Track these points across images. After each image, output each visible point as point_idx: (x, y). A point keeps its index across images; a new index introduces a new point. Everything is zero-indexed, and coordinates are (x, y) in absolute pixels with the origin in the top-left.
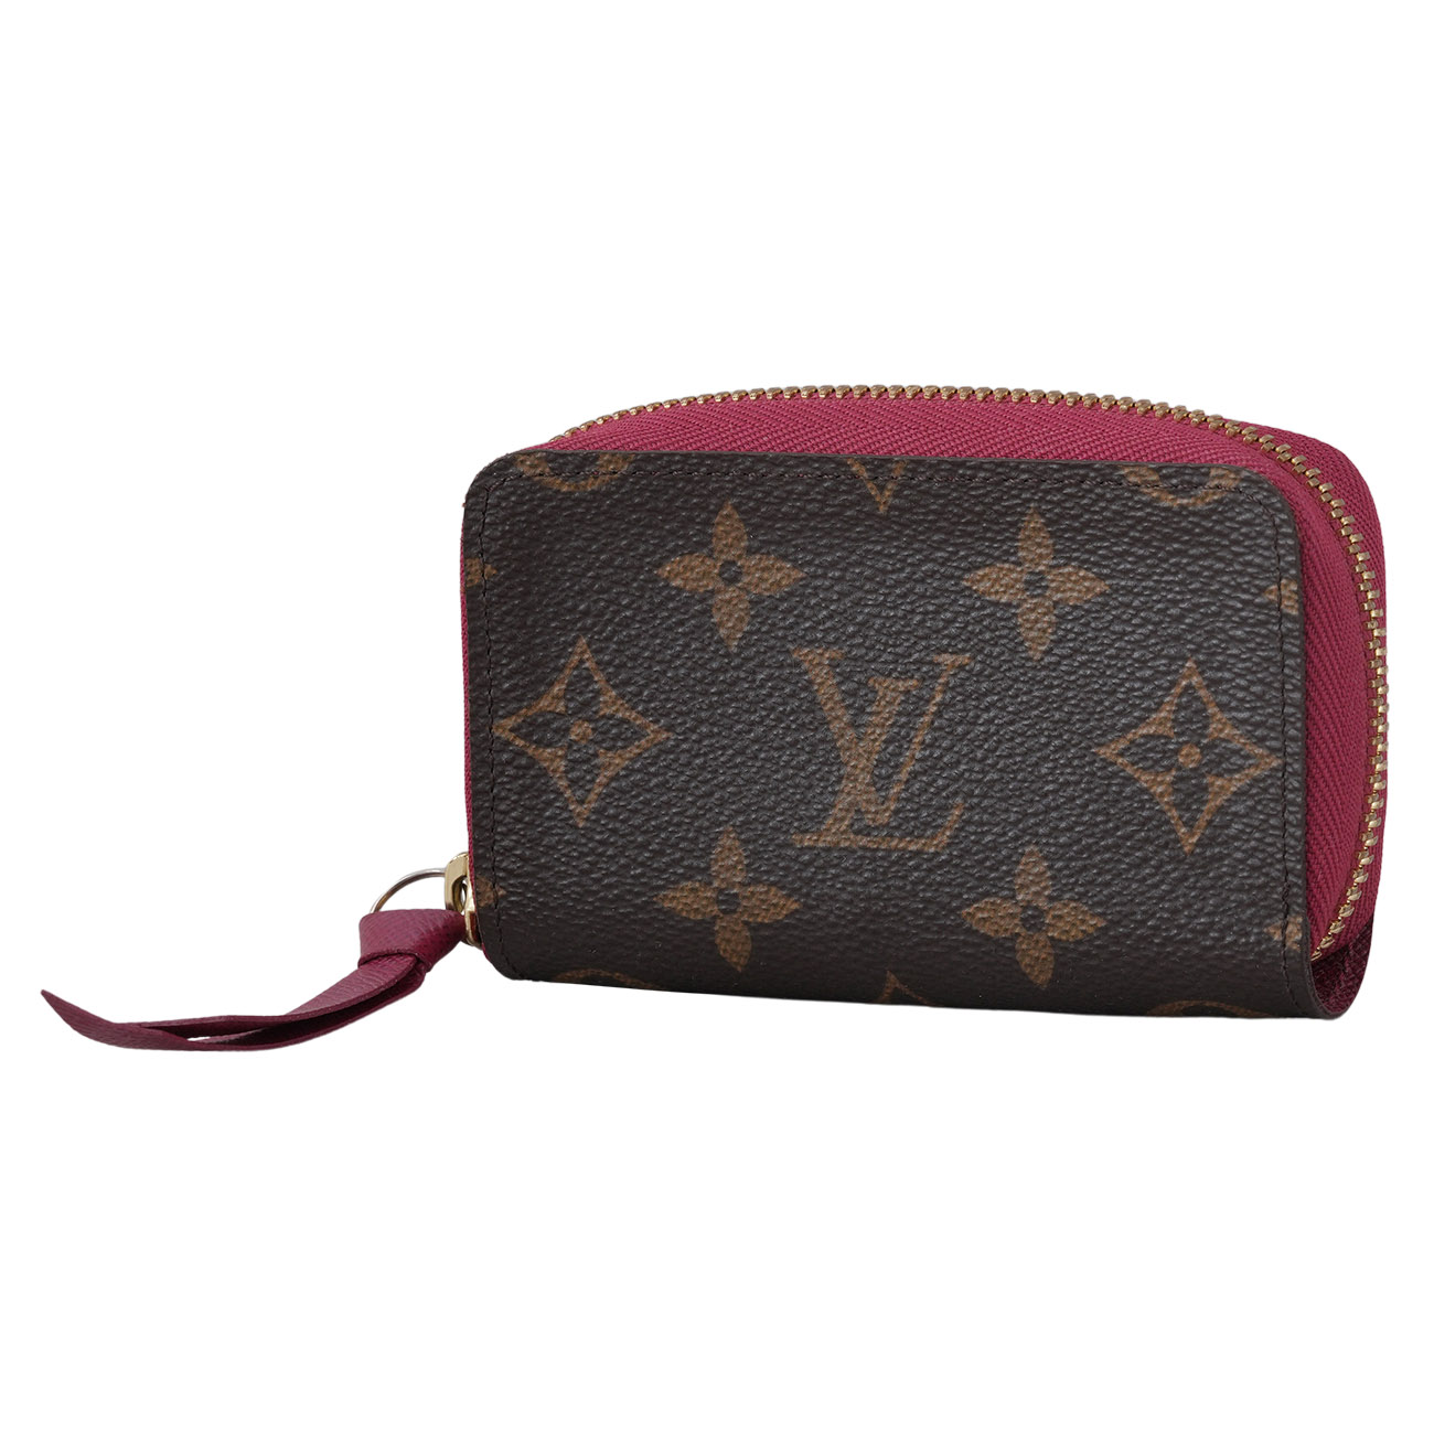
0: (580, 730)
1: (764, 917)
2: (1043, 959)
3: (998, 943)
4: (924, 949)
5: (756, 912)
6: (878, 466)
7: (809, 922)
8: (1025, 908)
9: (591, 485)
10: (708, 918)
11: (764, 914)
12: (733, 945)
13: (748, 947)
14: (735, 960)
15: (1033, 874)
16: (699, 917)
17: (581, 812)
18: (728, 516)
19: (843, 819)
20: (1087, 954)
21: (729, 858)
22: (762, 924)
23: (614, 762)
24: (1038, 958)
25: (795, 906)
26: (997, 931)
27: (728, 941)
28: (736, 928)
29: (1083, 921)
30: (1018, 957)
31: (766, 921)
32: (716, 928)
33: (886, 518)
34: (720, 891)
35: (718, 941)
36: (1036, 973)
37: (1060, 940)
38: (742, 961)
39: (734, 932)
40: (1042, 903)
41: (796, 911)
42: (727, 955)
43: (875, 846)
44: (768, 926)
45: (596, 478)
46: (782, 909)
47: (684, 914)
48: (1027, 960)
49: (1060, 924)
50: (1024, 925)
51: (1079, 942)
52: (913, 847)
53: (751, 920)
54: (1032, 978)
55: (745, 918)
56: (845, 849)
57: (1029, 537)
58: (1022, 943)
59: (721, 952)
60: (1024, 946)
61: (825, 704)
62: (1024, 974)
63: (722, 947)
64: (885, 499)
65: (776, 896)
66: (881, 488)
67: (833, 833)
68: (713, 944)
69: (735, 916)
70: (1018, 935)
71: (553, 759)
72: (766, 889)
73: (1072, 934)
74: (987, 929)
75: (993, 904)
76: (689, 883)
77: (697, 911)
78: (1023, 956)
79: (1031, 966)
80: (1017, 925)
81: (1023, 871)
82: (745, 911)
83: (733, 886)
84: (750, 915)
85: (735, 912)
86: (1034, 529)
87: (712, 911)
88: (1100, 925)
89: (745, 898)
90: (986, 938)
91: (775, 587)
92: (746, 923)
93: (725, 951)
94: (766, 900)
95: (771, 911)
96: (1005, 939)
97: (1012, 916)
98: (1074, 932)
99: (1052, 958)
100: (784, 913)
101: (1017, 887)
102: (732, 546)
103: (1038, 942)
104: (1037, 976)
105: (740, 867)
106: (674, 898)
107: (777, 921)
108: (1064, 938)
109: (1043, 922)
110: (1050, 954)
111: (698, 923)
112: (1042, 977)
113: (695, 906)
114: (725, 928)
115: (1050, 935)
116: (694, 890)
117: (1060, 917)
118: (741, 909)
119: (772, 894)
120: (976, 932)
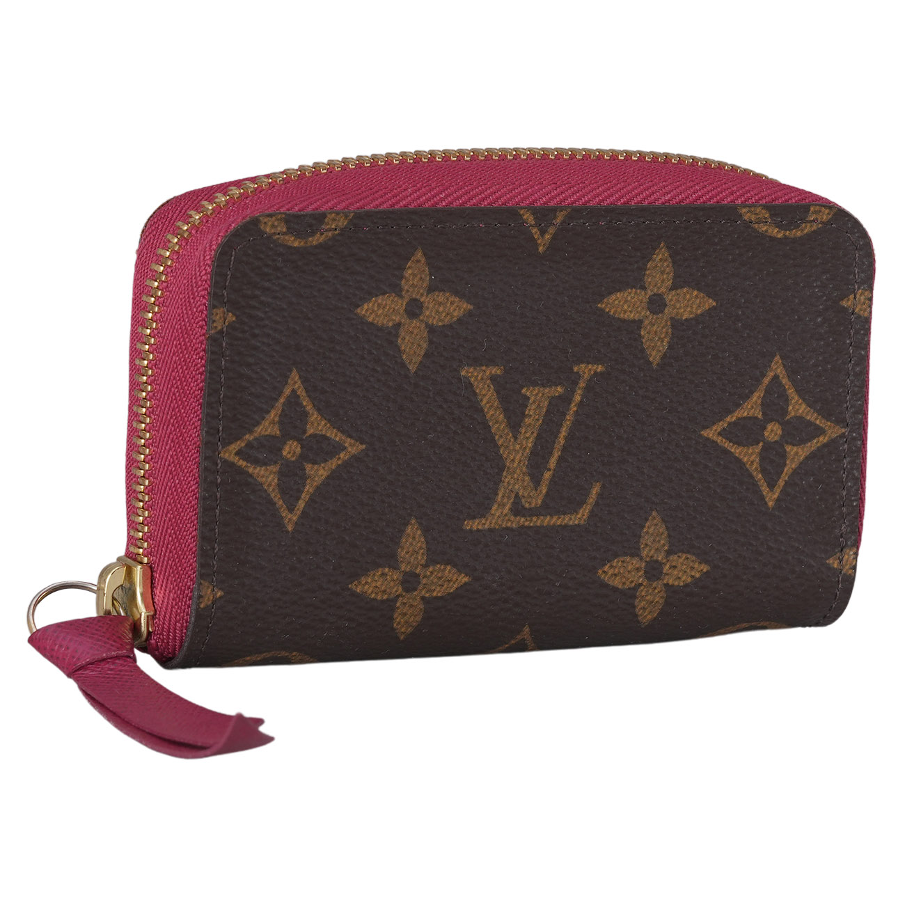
0: (291, 450)
1: (439, 591)
2: (656, 602)
3: (622, 592)
4: (563, 604)
5: (433, 588)
6: (544, 215)
7: (476, 592)
8: (647, 563)
9: (316, 240)
10: (392, 596)
11: (438, 588)
12: (406, 618)
13: (419, 619)
14: (403, 630)
15: (654, 534)
16: (385, 597)
17: (290, 519)
18: (418, 261)
20: (692, 594)
21: (413, 544)
22: (436, 598)
23: (318, 473)
24: (651, 602)
25: (466, 579)
26: (624, 584)
27: (405, 614)
28: (415, 604)
29: (692, 568)
30: (636, 602)
31: (439, 595)
32: (398, 605)
33: (544, 256)
34: (405, 573)
35: (395, 616)
36: (646, 614)
37: (673, 586)
38: (410, 630)
39: (411, 606)
40: (661, 557)
41: (465, 584)
42: (399, 627)
43: (531, 525)
44: (441, 598)
45: (322, 234)
46: (455, 583)
47: (373, 596)
48: (642, 604)
49: (676, 573)
50: (646, 577)
51: (686, 585)
52: (560, 522)
53: (427, 595)
54: (640, 618)
55: (423, 593)
56: (507, 529)
57: (656, 267)
58: (642, 591)
59: (395, 625)
60: (643, 593)
61: (488, 411)
62: (636, 616)
63: (398, 620)
64: (543, 242)
65: (449, 571)
66: (543, 232)
67: (499, 516)
68: (391, 619)
69: (415, 593)
70: (641, 585)
71: (267, 476)
72: (442, 567)
73: (683, 579)
74: (617, 583)
75: (623, 562)
76: (380, 569)
77: (384, 591)
78: (640, 601)
79: (644, 609)
80: (640, 577)
81: (647, 532)
82: (424, 588)
83: (416, 568)
84: (428, 591)
85: (415, 589)
86: (661, 259)
87: (396, 591)
88: (705, 570)
89: (425, 576)
90: (615, 589)
91: (448, 318)
92: (423, 598)
93: (399, 623)
94: (442, 577)
95: (445, 586)
96: (629, 589)
97: (638, 569)
98: (684, 578)
99: (662, 601)
100: (455, 586)
101: (642, 546)
102: (416, 286)
103: (655, 588)
104: (646, 616)
105: (422, 551)
106: (366, 583)
107: (449, 594)
108: (676, 583)
109: (662, 572)
110: (662, 597)
111: (383, 601)
112: (649, 617)
113: (383, 588)
114: (405, 604)
115: (665, 582)
116: (383, 574)
117: (675, 567)
118: (420, 587)
119: (447, 571)
120: (607, 586)
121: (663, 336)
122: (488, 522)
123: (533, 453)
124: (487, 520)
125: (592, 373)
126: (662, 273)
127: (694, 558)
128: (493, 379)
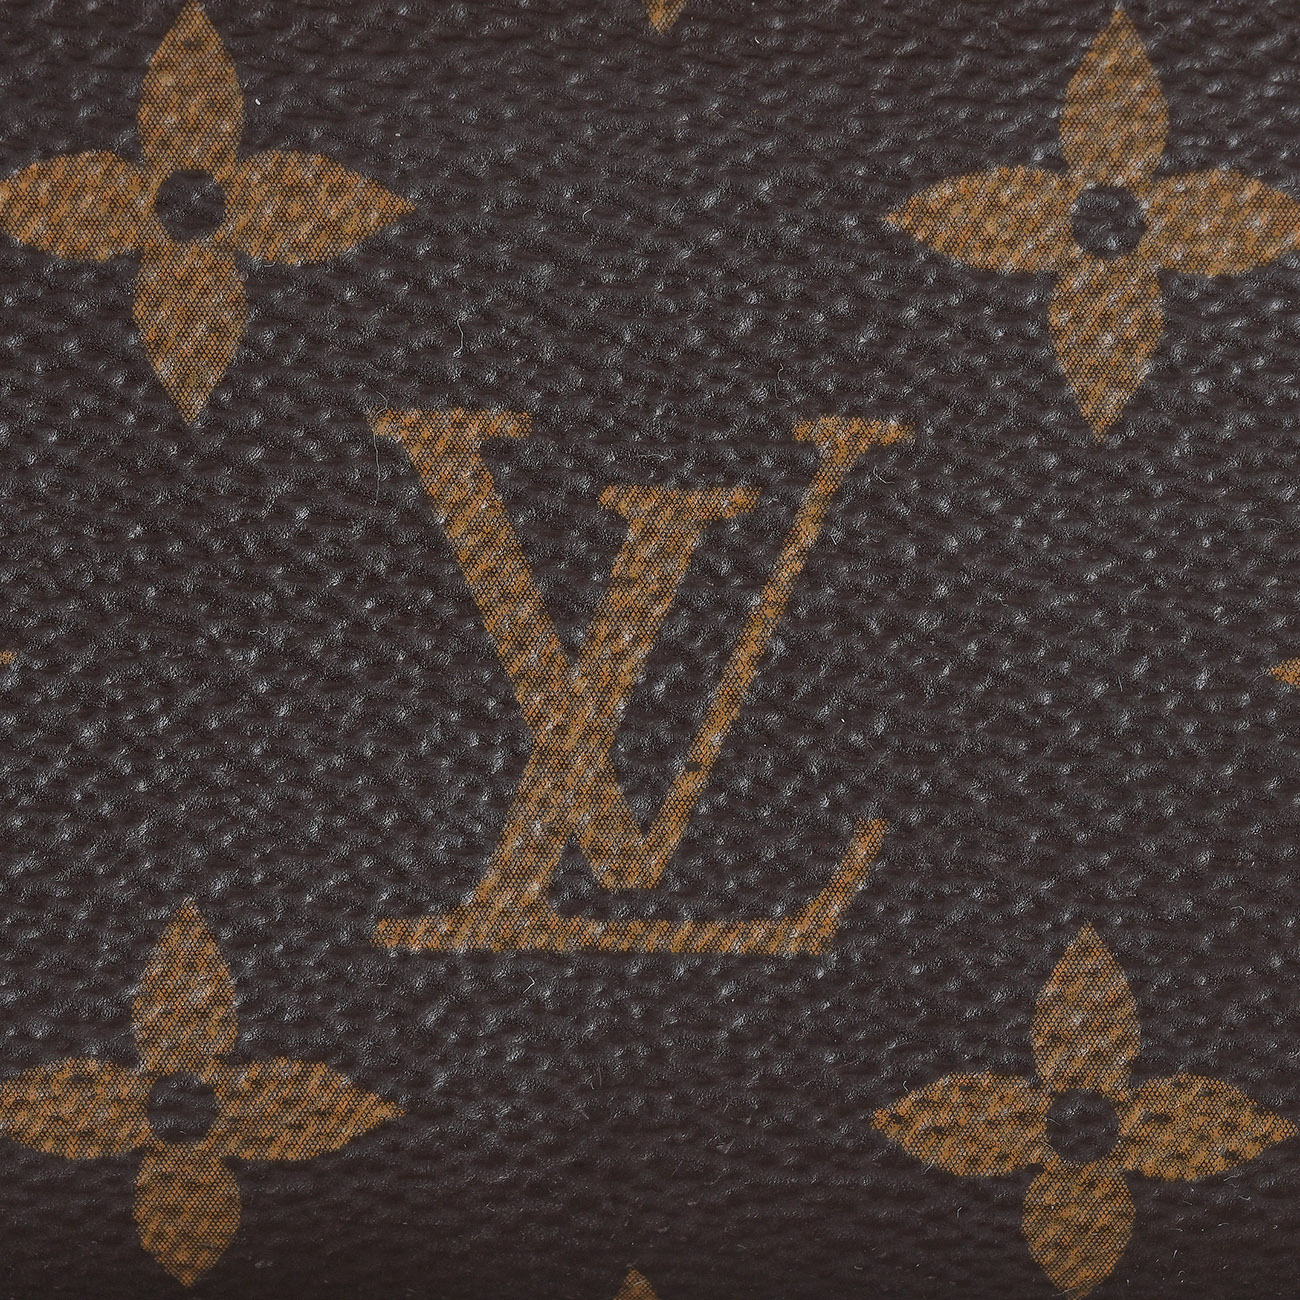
1: (288, 1146)
2: (1103, 1229)
3: (977, 1190)
4: (752, 1212)
5: (266, 1133)
7: (424, 1154)
8: (1060, 1099)
10: (117, 1151)
11: (286, 1136)
12: (185, 1222)
13: (230, 1225)
14: (182, 1257)
15: (1086, 1007)
16: (93, 1153)
18: (194, 46)
19: (527, 874)
20: (1234, 1212)
22: (281, 1165)
24: (1084, 1228)
25: (385, 1112)
26: (974, 1161)
27: (173, 1211)
28: (204, 1178)
29: (1231, 1127)
30: (1028, 1223)
31: (291, 1156)
32: (143, 1178)
33: (670, 43)
34: (160, 1079)
35: (141, 1213)
36: (1070, 1263)
37: (1157, 1180)
38: (205, 1260)
39: (192, 1186)
40: (1111, 1081)
41: (385, 1126)
42: (163, 1247)
43: (625, 946)
46: (343, 1122)
47: (48, 1146)
48: (1051, 1232)
49: (1166, 1137)
50: (1055, 1144)
51: (1214, 1182)
52: (734, 945)
53: (248, 1154)
54: (1053, 1275)
55: (232, 1146)
56: (536, 954)
57: (1099, 93)
58: (1043, 1189)
59: (146, 1242)
60: (1049, 1198)
61: (472, 561)
62: (1036, 1267)
63: (152, 1227)
65: (324, 1085)
68: (127, 1220)
69: (201, 1146)
70: (1036, 1169)
72: (297, 1068)
73: (1195, 1162)
74: (946, 1155)
75: (967, 1089)
76: (68, 1062)
77: (87, 1135)
78: (1043, 1222)
79: (1059, 1246)
80: (1034, 1143)
81: (1059, 998)
82: (233, 1131)
83: (200, 1065)
84: (248, 1142)
85: (201, 1134)
86: (1116, 70)
87: (132, 1136)
88: (1277, 1138)
89: (234, 1095)
90: (942, 1178)
91: (323, 240)
92: (232, 1163)
93: (159, 1236)
94: (297, 1100)
95: (311, 1129)
96: (996, 1179)
97: (1023, 1119)
98: (1201, 1156)
99: (1125, 1225)
100: (348, 1131)
101: (1039, 1043)
102: (196, 129)
103: (1092, 1185)
104: (1072, 1270)
105: (219, 1013)
106: (20, 1104)
107: (327, 1155)
108: (1171, 1173)
109: (1113, 1133)
110: (1122, 1215)
111: (87, 1168)
112: (1084, 1273)
113: (83, 1124)
114: (167, 1178)
115: (1129, 1165)
116: (81, 1080)
117: (1163, 1119)
118: (219, 1127)
119: (314, 1082)
120: (914, 1163)
121: (1133, 332)
122: (465, 930)
123: (641, 707)
124: (459, 922)
125: (864, 446)
126: (1127, 114)
127: (1236, 1092)
128: (496, 450)
